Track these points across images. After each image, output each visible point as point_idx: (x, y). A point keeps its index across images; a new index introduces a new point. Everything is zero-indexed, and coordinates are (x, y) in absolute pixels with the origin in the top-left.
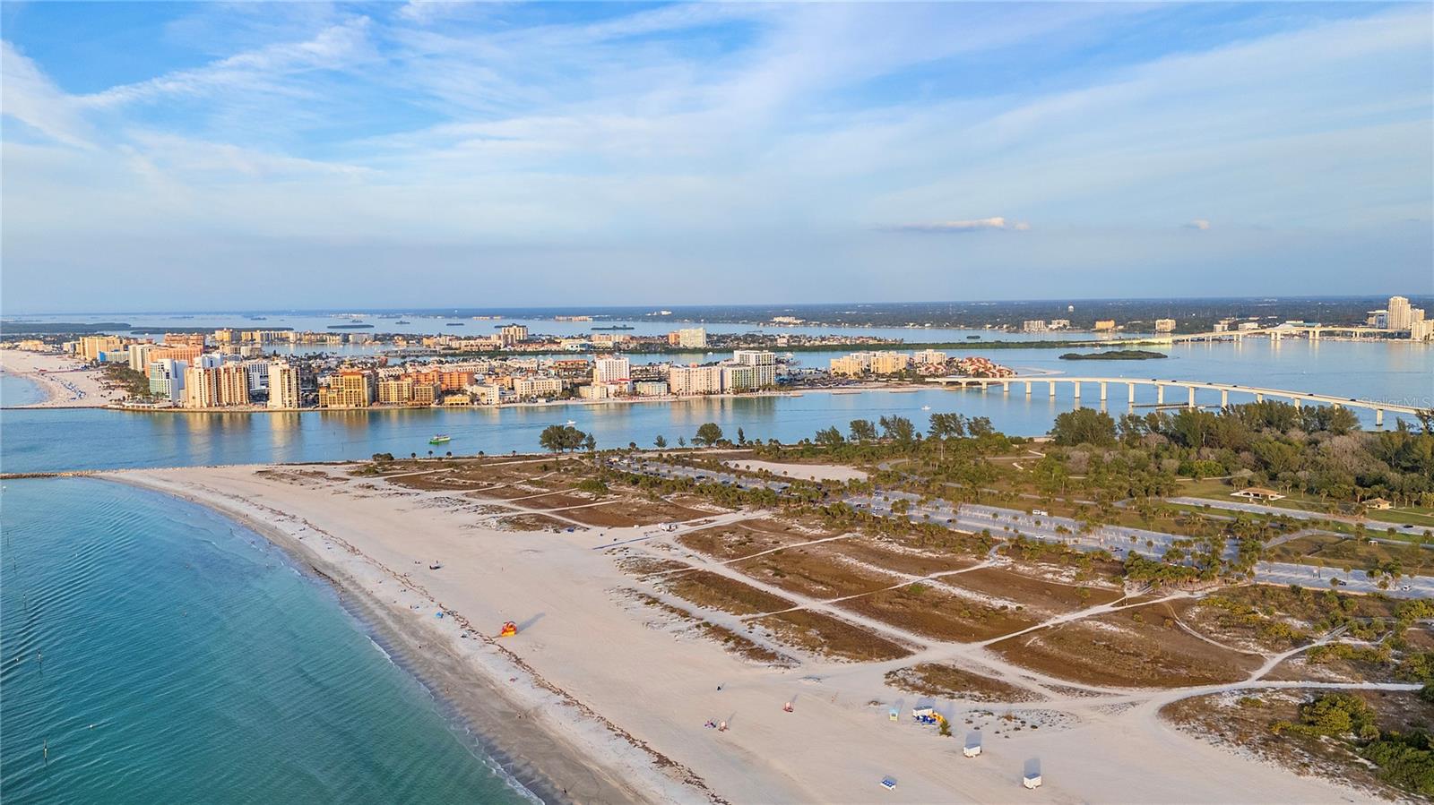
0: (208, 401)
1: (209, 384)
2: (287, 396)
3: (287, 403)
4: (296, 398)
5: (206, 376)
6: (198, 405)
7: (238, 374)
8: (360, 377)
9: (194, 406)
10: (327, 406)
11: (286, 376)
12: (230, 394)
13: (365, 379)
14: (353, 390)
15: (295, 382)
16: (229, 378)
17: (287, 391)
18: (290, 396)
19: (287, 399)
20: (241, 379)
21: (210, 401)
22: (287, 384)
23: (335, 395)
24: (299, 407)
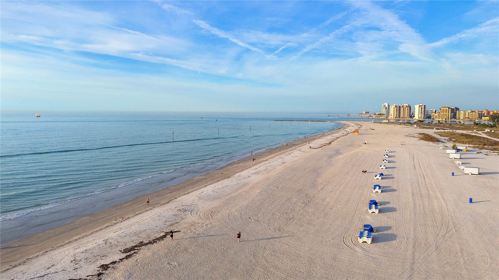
0: (395, 116)
1: (397, 111)
2: (420, 115)
3: (420, 117)
4: (423, 116)
5: (396, 108)
6: (393, 118)
7: (407, 108)
8: (448, 108)
9: (391, 118)
10: (434, 119)
11: (420, 108)
12: (403, 115)
13: (450, 109)
14: (444, 113)
15: (423, 110)
16: (403, 109)
17: (420, 113)
18: (421, 115)
19: (420, 116)
20: (407, 109)
21: (396, 116)
22: (420, 111)
23: (437, 115)
24: (424, 119)
